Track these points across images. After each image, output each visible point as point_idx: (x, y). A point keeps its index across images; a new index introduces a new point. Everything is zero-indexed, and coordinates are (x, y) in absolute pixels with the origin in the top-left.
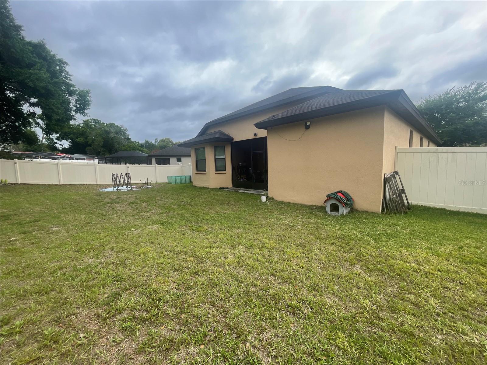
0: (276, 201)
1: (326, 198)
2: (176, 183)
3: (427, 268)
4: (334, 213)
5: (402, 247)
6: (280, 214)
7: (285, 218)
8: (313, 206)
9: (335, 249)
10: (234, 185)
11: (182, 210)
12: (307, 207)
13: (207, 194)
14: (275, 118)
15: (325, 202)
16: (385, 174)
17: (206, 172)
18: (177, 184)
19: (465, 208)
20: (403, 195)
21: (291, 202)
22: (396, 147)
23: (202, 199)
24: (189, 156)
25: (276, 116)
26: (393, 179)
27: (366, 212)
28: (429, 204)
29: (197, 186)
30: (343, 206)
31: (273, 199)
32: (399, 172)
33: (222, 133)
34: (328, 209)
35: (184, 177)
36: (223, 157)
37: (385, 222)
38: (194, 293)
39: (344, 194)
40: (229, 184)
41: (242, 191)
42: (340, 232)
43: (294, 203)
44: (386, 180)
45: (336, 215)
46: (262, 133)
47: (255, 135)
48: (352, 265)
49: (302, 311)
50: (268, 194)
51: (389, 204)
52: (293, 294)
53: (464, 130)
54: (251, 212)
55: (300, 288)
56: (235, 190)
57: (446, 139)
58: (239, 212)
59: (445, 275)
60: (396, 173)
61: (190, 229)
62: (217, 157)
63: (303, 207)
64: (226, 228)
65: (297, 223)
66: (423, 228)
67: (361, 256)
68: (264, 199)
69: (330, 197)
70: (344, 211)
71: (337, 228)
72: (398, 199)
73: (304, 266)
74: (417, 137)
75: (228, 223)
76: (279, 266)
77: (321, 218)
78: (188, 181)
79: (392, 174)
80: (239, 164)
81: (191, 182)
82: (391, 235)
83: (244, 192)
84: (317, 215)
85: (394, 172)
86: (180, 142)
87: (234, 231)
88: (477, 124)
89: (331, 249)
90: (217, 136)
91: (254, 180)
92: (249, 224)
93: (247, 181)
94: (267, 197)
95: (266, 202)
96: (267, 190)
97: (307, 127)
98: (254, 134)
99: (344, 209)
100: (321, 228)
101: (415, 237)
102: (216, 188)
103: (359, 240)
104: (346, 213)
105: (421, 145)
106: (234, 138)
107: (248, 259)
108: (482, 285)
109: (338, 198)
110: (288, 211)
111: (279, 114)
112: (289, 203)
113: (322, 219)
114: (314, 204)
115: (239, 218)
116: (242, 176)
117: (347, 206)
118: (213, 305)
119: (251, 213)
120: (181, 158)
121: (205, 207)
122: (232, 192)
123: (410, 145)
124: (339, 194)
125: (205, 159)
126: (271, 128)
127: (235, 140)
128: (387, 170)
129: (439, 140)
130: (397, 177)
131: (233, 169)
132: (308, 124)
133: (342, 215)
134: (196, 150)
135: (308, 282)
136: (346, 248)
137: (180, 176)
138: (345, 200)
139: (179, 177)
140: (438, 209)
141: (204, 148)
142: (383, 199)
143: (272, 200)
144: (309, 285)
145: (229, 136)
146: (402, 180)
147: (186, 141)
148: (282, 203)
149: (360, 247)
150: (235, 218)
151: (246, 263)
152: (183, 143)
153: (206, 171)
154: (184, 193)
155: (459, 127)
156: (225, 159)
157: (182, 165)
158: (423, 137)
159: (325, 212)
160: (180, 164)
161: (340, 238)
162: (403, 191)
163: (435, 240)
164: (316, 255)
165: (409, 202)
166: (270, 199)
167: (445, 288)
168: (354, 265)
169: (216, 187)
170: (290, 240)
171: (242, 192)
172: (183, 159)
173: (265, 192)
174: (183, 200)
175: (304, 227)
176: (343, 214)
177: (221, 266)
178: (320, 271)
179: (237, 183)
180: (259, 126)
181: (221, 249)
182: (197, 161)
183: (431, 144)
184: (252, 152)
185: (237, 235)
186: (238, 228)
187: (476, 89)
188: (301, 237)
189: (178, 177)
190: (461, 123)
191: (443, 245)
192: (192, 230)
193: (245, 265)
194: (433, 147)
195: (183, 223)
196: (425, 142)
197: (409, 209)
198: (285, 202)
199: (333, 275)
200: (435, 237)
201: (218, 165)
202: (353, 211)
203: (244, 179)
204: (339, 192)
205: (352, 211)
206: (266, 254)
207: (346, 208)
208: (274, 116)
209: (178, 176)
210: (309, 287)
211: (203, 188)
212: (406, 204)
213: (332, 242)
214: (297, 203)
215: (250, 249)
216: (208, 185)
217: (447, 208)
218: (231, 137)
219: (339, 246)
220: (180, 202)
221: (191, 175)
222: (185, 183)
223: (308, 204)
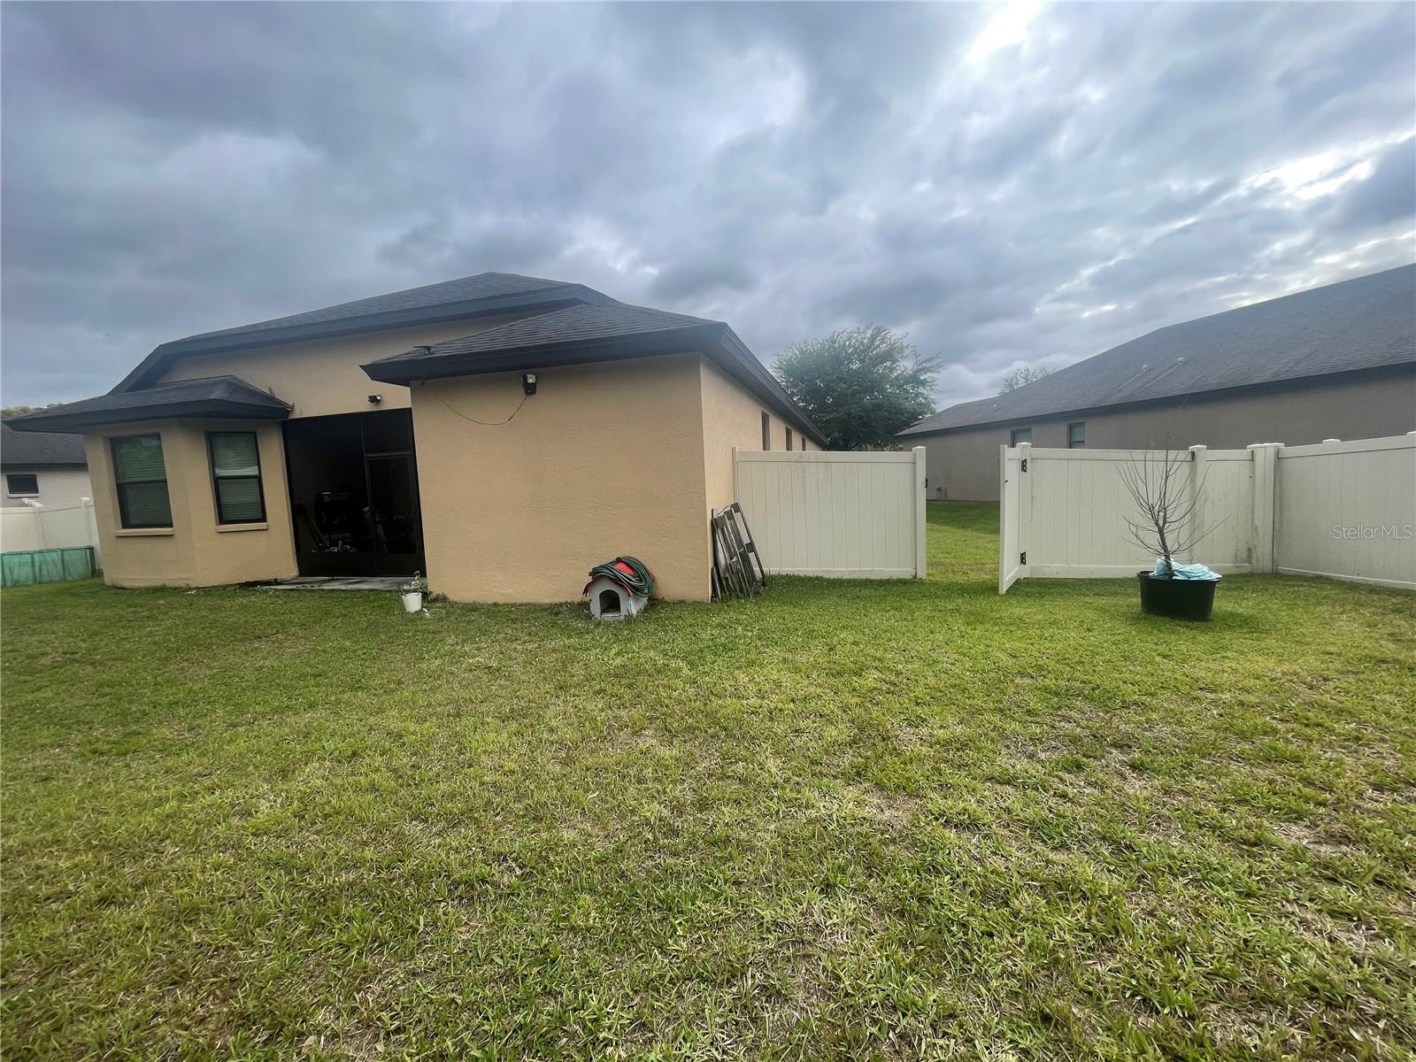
0: (453, 605)
1: (590, 579)
2: (9, 584)
3: (774, 701)
4: (609, 616)
5: (739, 668)
6: (463, 641)
7: (478, 649)
8: (561, 605)
9: (600, 706)
10: (304, 571)
11: (39, 689)
12: (545, 610)
13: (179, 613)
14: (433, 353)
15: (586, 591)
16: (712, 511)
17: (170, 529)
18: (16, 584)
19: (850, 572)
20: (752, 555)
21: (501, 601)
22: (733, 449)
23: (150, 634)
24: (80, 467)
25: (433, 347)
26: (728, 522)
27: (682, 602)
28: (798, 571)
29: (126, 584)
30: (629, 596)
31: (444, 599)
32: (742, 506)
33: (236, 386)
34: (596, 608)
35: (56, 557)
36: (252, 471)
37: (716, 620)
38: (90, 973)
39: (630, 563)
40: (286, 566)
41: (336, 587)
42: (618, 661)
43: (507, 604)
44: (716, 525)
45: (614, 619)
46: (396, 397)
47: (373, 399)
48: (635, 733)
49: (493, 884)
50: (426, 587)
51: (727, 579)
52: (474, 849)
53: (861, 418)
54: (365, 651)
55: (497, 827)
56: (308, 586)
57: (836, 434)
58: (317, 655)
59: (800, 706)
60: (736, 507)
61: (83, 755)
62: (221, 472)
63: (535, 611)
64: (260, 717)
65: (510, 659)
66: (781, 620)
67: (658, 707)
68: (413, 602)
69: (597, 575)
70: (632, 606)
71: (613, 651)
72: (741, 567)
73: (514, 766)
74: (777, 429)
75: (268, 698)
76: (443, 787)
77: (577, 634)
78: (79, 568)
79: (728, 509)
80: (320, 497)
81: (96, 573)
82: (724, 646)
83: (343, 587)
84: (568, 626)
85: (732, 506)
86: (25, 410)
87: (291, 720)
88: (878, 407)
89: (590, 707)
90: (217, 394)
91: (385, 546)
92: (352, 689)
93: (354, 550)
94: (425, 595)
95: (421, 611)
96: (423, 574)
97: (530, 390)
98: (370, 397)
99: (631, 602)
100: (573, 660)
101: (764, 643)
102: (225, 587)
103: (659, 672)
104: (638, 612)
105: (789, 447)
106: (293, 406)
107: (339, 793)
108: (850, 709)
109: (617, 576)
110: (490, 627)
111: (447, 343)
112: (495, 605)
113: (580, 634)
114: (562, 601)
115: (316, 676)
116: (334, 536)
117: (639, 593)
118: (181, 979)
119: (364, 653)
120: (35, 476)
121: (167, 659)
122: (296, 594)
123: (766, 446)
124: (620, 566)
125: (165, 481)
126: (422, 385)
127: (297, 415)
128: (716, 502)
129: (823, 437)
130: (737, 516)
131: (298, 512)
132: (530, 381)
133: (629, 619)
134: (115, 445)
135: (518, 807)
136: (628, 695)
137: (32, 554)
138: (631, 578)
139: (29, 557)
140: (810, 579)
141: (158, 436)
142: (712, 569)
143: (439, 605)
144: (521, 813)
145: (271, 398)
146: (747, 524)
147: (61, 407)
148: (473, 608)
149: (658, 686)
150: (302, 677)
151: (328, 809)
152: (46, 411)
153: (171, 525)
154: (56, 618)
155: (852, 410)
156: (259, 478)
157: (38, 505)
158: (790, 428)
159: (590, 617)
160: (32, 501)
161: (616, 676)
162: (751, 547)
163: (797, 641)
164: (552, 730)
165: (764, 569)
166: (436, 600)
167: (796, 731)
168: (639, 733)
169: (224, 583)
170: (484, 708)
171: (337, 590)
172: (44, 481)
173: (416, 582)
174: (49, 650)
175: (531, 664)
176: (631, 616)
177: (222, 847)
178: (558, 768)
179: (313, 561)
180: (377, 372)
181: (230, 793)
182: (122, 490)
183: (808, 443)
184: (365, 455)
185: (304, 730)
186: (311, 706)
187: (872, 339)
188: (518, 693)
189: (16, 559)
190: (856, 403)
191: (807, 649)
192: (90, 756)
193: (326, 816)
194: (813, 452)
195: (44, 735)
196: (797, 439)
197: (764, 585)
198: (483, 604)
199: (588, 769)
200: (797, 636)
201: (225, 500)
202: (654, 603)
203: (344, 544)
204: (619, 560)
205: (652, 605)
206: (405, 765)
207: (636, 600)
208: (428, 348)
209: (21, 554)
210: (523, 816)
211: (161, 590)
212: (758, 575)
213: (597, 688)
214: (519, 602)
215: (349, 762)
216: (189, 575)
217: (826, 576)
218: (279, 402)
219: (612, 696)
220: (28, 657)
221: (95, 542)
222: (64, 580)
223: (548, 601)
